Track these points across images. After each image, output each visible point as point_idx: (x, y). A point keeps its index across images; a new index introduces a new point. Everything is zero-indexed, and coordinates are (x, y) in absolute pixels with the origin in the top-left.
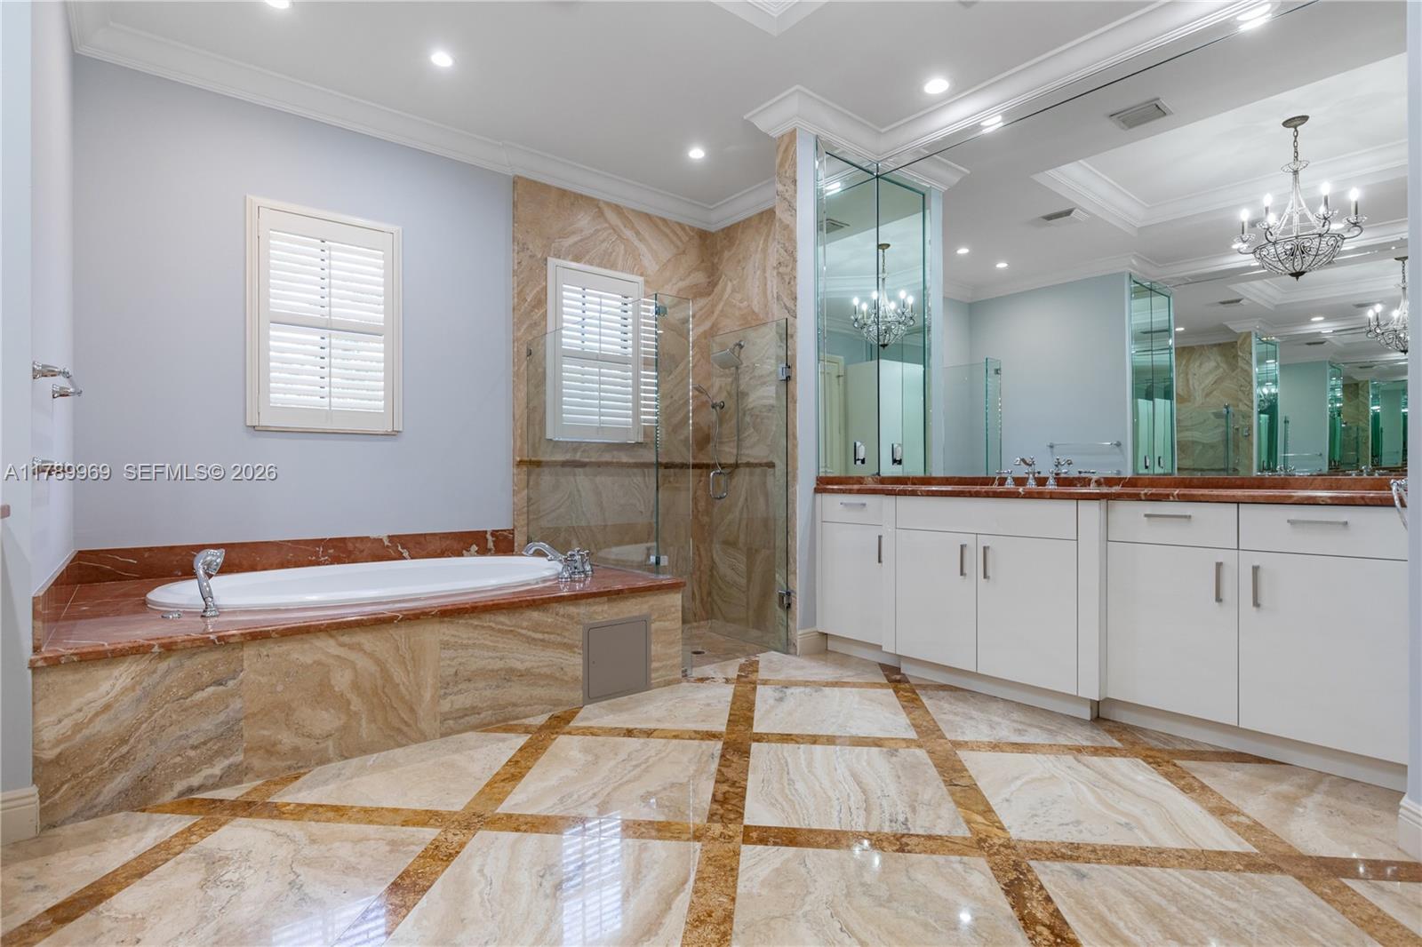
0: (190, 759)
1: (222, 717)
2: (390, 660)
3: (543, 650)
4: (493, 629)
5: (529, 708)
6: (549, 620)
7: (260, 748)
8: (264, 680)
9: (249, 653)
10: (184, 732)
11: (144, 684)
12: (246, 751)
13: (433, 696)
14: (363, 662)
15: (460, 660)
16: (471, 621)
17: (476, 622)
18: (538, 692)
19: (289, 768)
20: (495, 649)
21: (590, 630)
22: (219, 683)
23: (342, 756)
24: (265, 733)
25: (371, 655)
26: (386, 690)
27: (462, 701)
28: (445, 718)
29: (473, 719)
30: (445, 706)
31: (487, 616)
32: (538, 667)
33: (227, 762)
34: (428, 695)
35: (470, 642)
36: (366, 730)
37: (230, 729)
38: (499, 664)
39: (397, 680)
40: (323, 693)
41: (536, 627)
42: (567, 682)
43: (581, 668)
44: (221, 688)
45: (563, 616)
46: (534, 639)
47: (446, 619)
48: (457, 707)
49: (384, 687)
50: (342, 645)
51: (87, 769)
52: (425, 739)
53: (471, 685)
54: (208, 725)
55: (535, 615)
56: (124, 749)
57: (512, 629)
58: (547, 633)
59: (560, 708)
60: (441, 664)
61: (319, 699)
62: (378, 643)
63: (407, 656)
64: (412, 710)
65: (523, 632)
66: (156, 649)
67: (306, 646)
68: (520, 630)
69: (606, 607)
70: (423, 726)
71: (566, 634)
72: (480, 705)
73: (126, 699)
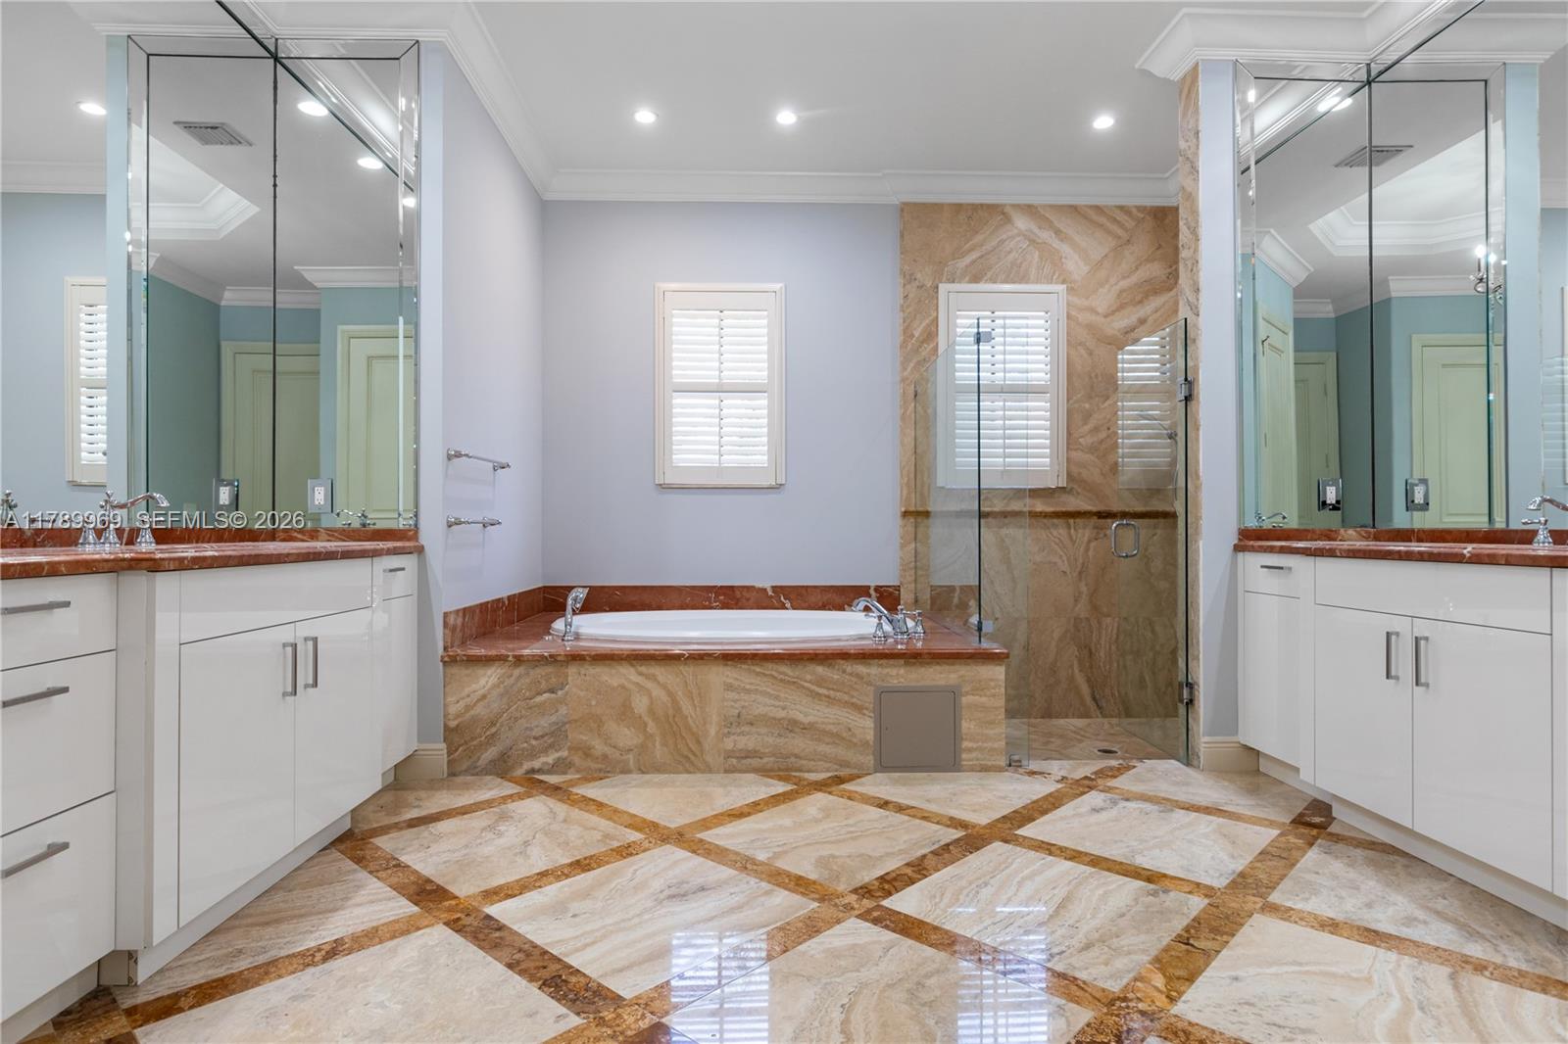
0: (533, 746)
1: (554, 719)
2: (680, 693)
3: (827, 706)
4: (775, 678)
5: (812, 763)
6: (836, 677)
7: (580, 749)
8: (582, 694)
9: (572, 670)
10: (529, 725)
11: (505, 684)
12: (570, 749)
13: (717, 733)
14: (657, 692)
15: (743, 703)
16: (753, 668)
17: (758, 669)
18: (823, 748)
19: (600, 770)
20: (777, 698)
21: (883, 693)
22: (552, 691)
23: (640, 769)
24: (584, 738)
25: (664, 687)
26: (676, 719)
27: (746, 742)
28: (729, 755)
29: (755, 762)
30: (729, 744)
31: (770, 665)
32: (823, 723)
33: (557, 755)
34: (713, 731)
35: (753, 687)
36: (659, 752)
37: (559, 729)
38: (782, 714)
39: (686, 712)
40: (625, 713)
41: (820, 682)
42: (855, 744)
43: (872, 733)
44: (553, 695)
45: (851, 674)
46: (818, 694)
47: (729, 663)
48: (740, 748)
49: (674, 716)
50: (641, 674)
51: (473, 739)
52: (710, 771)
53: (754, 729)
54: (544, 723)
55: (820, 669)
56: (494, 730)
57: (795, 680)
58: (833, 689)
59: (848, 770)
60: (726, 704)
61: (623, 717)
62: (669, 677)
63: (694, 691)
64: (698, 742)
65: (806, 684)
66: (510, 658)
67: (614, 671)
68: (802, 683)
69: (902, 671)
70: (709, 759)
71: (855, 694)
72: (762, 750)
73: (495, 693)
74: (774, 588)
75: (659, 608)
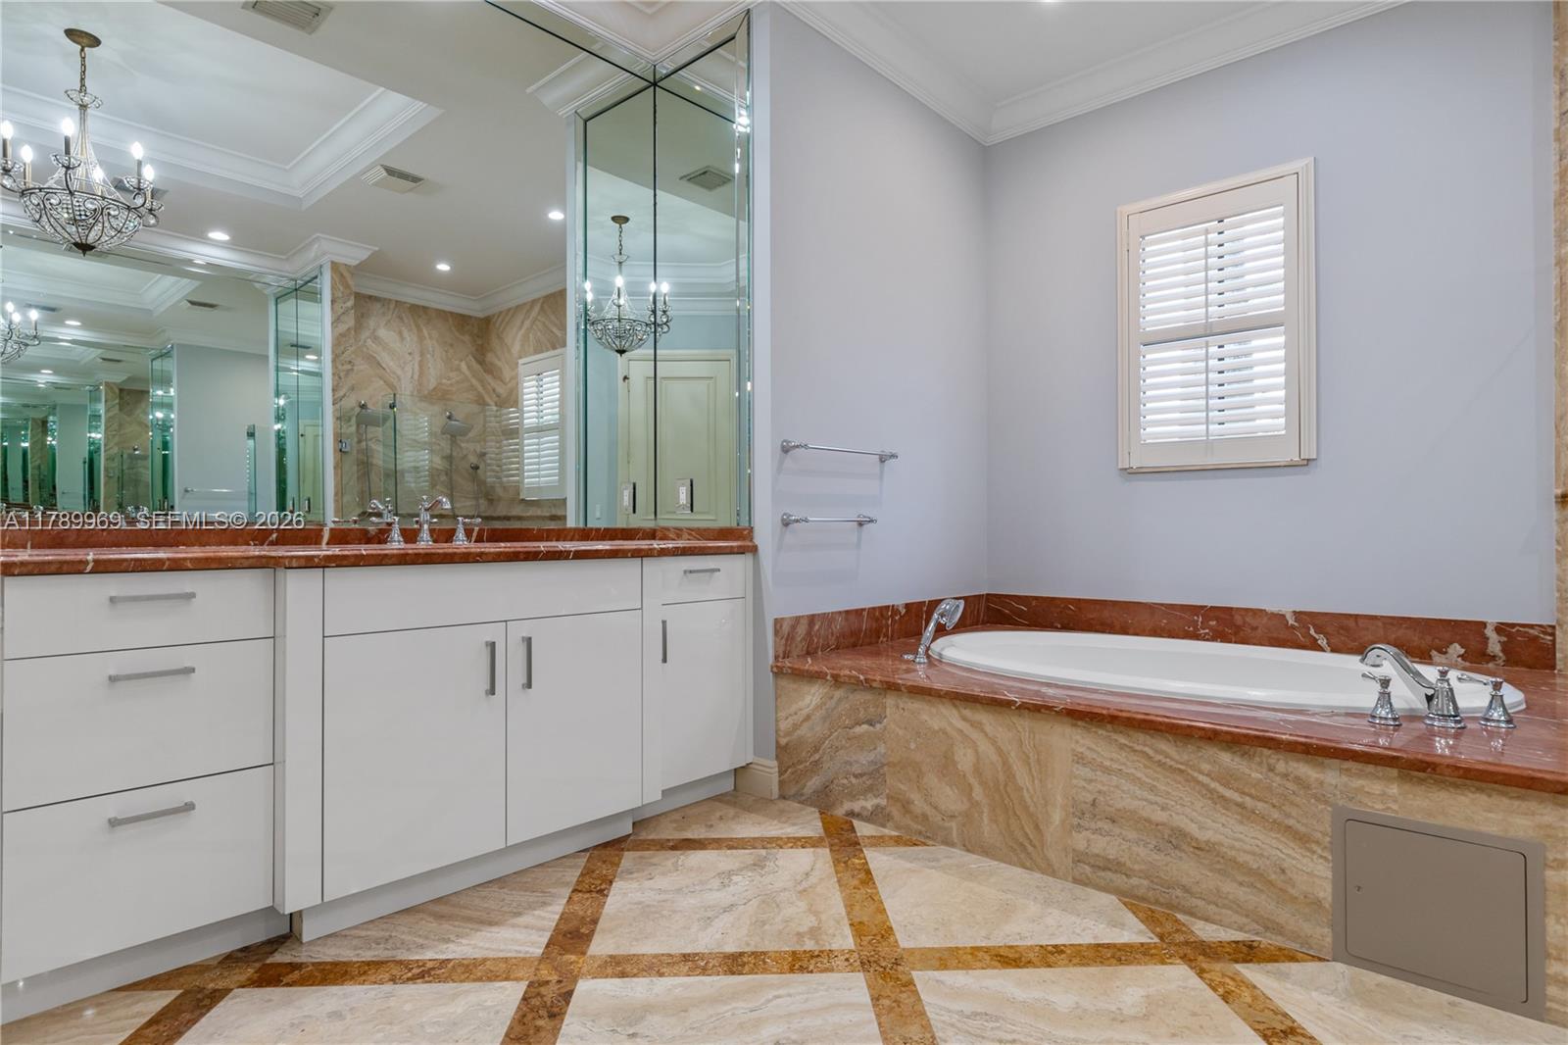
0: (853, 785)
1: (872, 756)
2: (1013, 754)
3: (1242, 823)
4: (1150, 758)
5: (1212, 907)
6: (1254, 775)
7: (898, 800)
8: (901, 732)
9: (890, 701)
10: (848, 759)
11: (827, 706)
12: (889, 797)
13: (1063, 822)
14: (984, 746)
15: (1100, 787)
16: (1115, 736)
17: (1123, 740)
18: (1229, 888)
19: (920, 833)
20: (1152, 789)
21: (1351, 823)
22: (871, 723)
23: (964, 846)
24: (902, 787)
25: (993, 742)
26: (1008, 789)
27: (1103, 845)
28: (1080, 858)
29: (1119, 880)
30: (1080, 841)
31: (1141, 737)
32: (1232, 847)
33: (876, 801)
34: (1057, 817)
35: (1115, 766)
36: (988, 829)
37: (877, 770)
38: (1160, 816)
39: (1020, 782)
40: (947, 766)
41: (1227, 778)
42: (1294, 899)
43: (1329, 888)
44: (871, 728)
45: (1286, 776)
46: (1222, 797)
47: (1080, 723)
48: (1096, 851)
49: (1006, 785)
50: (964, 719)
51: (800, 762)
52: (1054, 874)
53: (1117, 831)
54: (863, 759)
55: (1226, 758)
56: (817, 756)
57: (1182, 767)
58: (1250, 795)
59: (1279, 938)
60: (1075, 781)
61: (945, 772)
62: (1000, 729)
63: (1031, 755)
64: (1037, 827)
65: (1201, 778)
66: (829, 677)
67: (934, 710)
68: (1196, 774)
69: (1394, 789)
70: (1052, 855)
71: (1294, 812)
72: (1129, 864)
73: (818, 714)
74: (1297, 614)
75: (1124, 631)
